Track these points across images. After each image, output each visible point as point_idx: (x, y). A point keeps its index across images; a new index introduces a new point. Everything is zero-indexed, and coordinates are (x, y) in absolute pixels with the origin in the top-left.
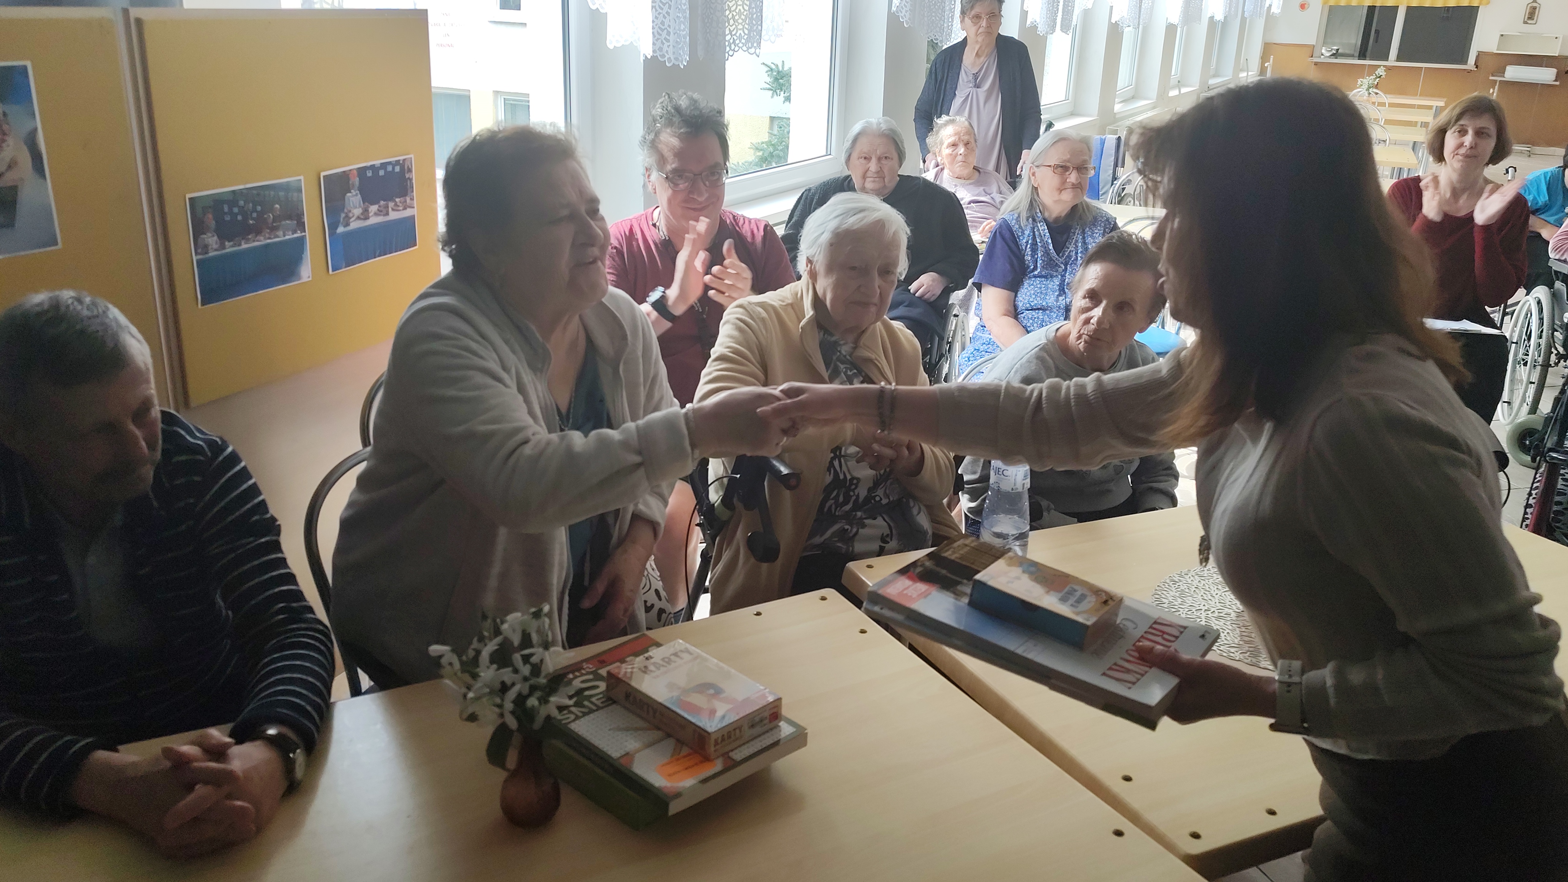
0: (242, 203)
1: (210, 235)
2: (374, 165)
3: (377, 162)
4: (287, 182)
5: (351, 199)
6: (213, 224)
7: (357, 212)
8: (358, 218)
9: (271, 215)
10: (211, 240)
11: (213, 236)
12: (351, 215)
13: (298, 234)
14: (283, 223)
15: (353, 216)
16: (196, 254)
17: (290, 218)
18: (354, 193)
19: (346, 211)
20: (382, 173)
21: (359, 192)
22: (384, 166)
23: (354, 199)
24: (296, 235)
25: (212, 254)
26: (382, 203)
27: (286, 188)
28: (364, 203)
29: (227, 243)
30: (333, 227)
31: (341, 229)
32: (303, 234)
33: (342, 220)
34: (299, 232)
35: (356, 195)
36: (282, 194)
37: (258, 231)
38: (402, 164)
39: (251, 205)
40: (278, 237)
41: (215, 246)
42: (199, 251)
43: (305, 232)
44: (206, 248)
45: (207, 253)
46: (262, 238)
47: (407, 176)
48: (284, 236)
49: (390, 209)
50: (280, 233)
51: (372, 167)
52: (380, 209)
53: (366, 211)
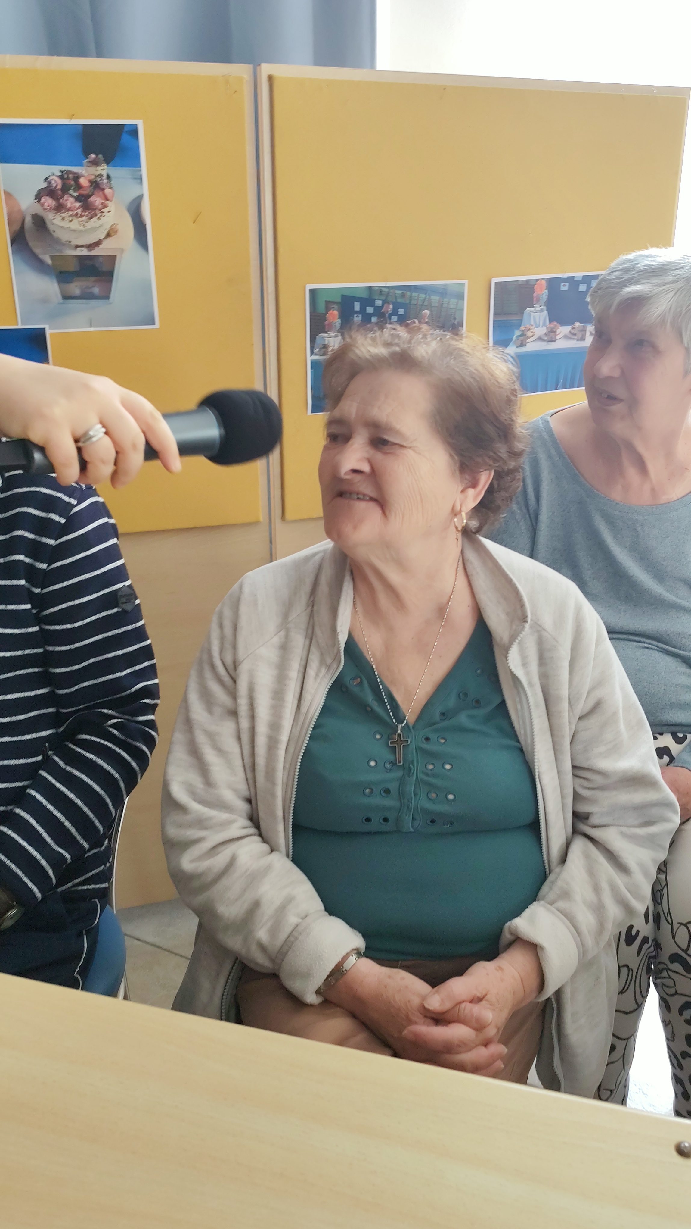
1: (332, 334)
2: (573, 277)
3: (578, 275)
4: (446, 285)
5: (532, 315)
6: (337, 322)
7: (540, 331)
8: (540, 339)
10: (333, 340)
11: (337, 336)
12: (529, 334)
15: (532, 336)
16: (312, 356)
17: (445, 328)
18: (538, 309)
19: (522, 328)
20: (582, 288)
21: (544, 308)
22: (586, 279)
23: (536, 315)
26: (577, 324)
27: (443, 291)
28: (550, 322)
31: (512, 349)
33: (514, 338)
35: (541, 311)
36: (435, 297)
42: (316, 350)
44: (325, 349)
45: (325, 354)
51: (569, 279)
52: (573, 331)
53: (552, 331)
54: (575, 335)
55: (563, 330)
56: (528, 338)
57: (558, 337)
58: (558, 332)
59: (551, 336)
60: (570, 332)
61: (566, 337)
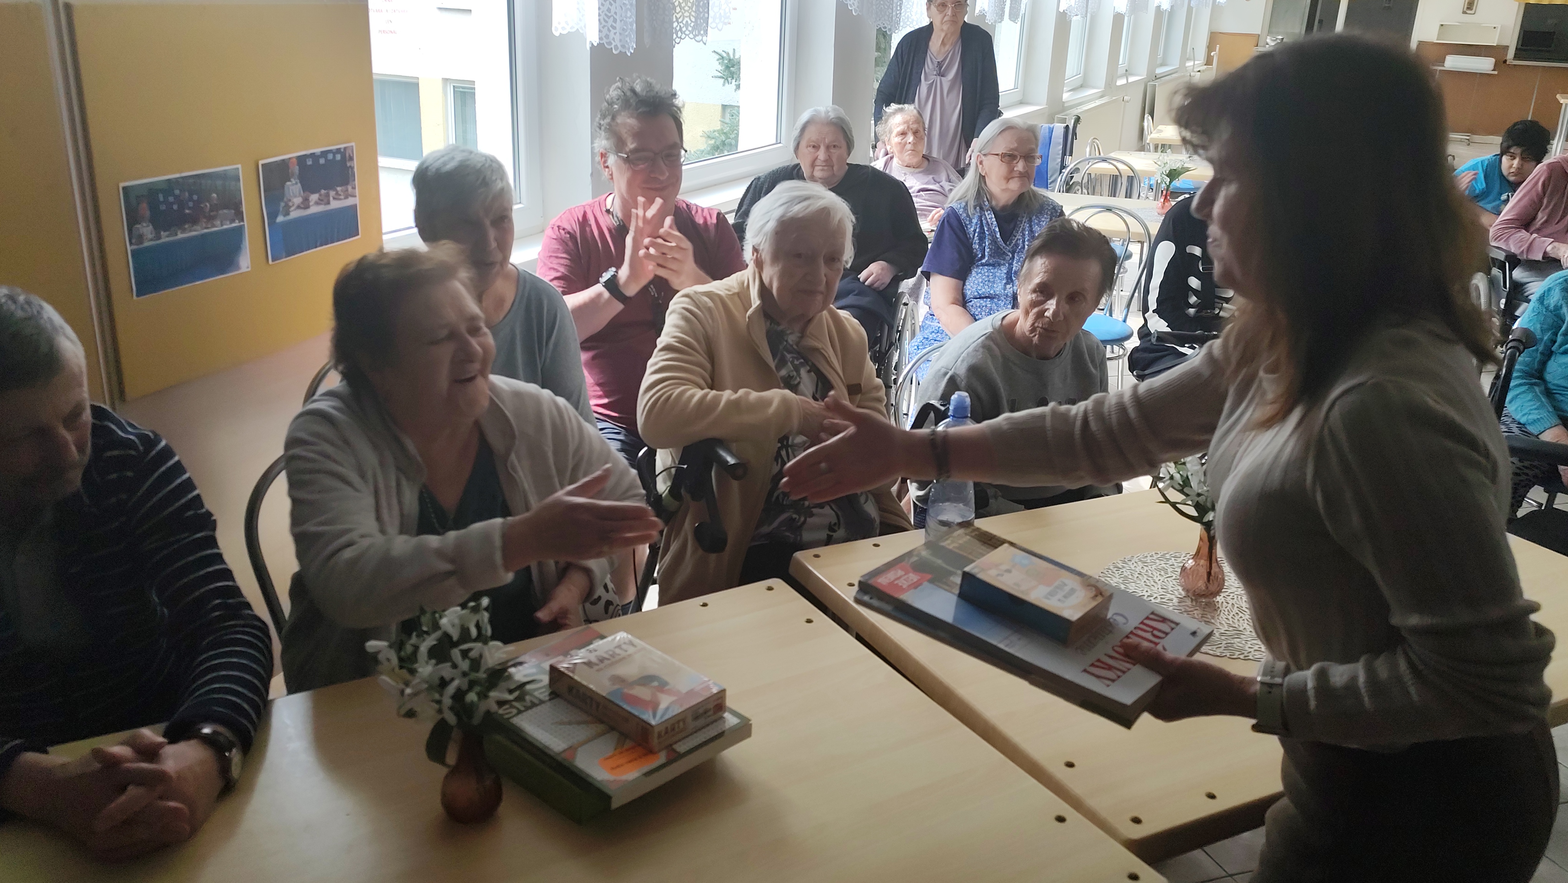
0: (177, 192)
1: (144, 224)
2: (314, 153)
3: (317, 151)
4: (225, 170)
5: (290, 188)
6: (148, 213)
7: (298, 201)
8: (299, 207)
9: (208, 204)
10: (146, 230)
11: (148, 226)
12: (291, 204)
13: (236, 224)
14: (220, 212)
15: (293, 205)
16: (131, 243)
17: (227, 207)
18: (294, 182)
19: (285, 199)
20: (322, 161)
21: (298, 181)
22: (324, 154)
23: (293, 189)
24: (234, 225)
25: (147, 244)
26: (323, 192)
27: (223, 176)
28: (304, 192)
29: (162, 233)
30: (273, 216)
31: (280, 219)
32: (242, 223)
33: (281, 209)
34: (237, 221)
35: (296, 183)
36: (219, 183)
37: (194, 221)
38: (342, 152)
39: (187, 194)
40: (214, 226)
41: (150, 236)
42: (133, 241)
43: (243, 220)
44: (141, 238)
45: (142, 243)
46: (198, 228)
47: (348, 164)
48: (222, 225)
49: (331, 199)
50: (218, 223)
51: (312, 155)
52: (320, 198)
53: (306, 200)
54: (322, 200)
55: (314, 197)
56: (290, 207)
57: (311, 204)
58: (310, 200)
59: (305, 205)
60: (319, 199)
61: (317, 203)
